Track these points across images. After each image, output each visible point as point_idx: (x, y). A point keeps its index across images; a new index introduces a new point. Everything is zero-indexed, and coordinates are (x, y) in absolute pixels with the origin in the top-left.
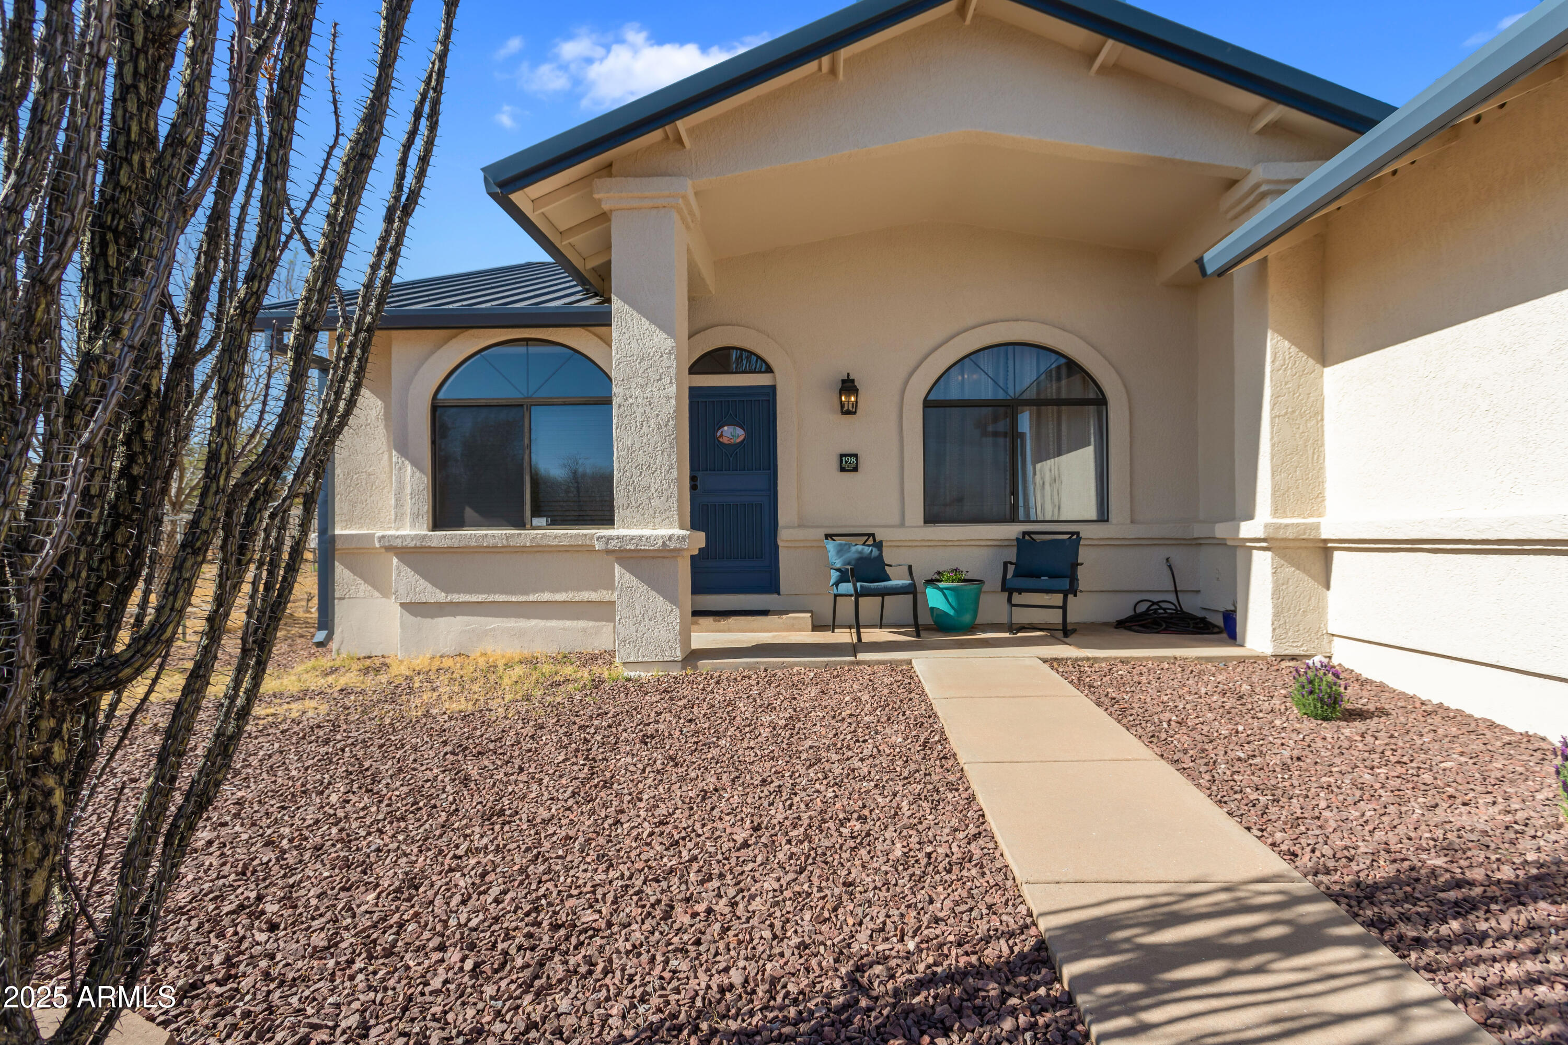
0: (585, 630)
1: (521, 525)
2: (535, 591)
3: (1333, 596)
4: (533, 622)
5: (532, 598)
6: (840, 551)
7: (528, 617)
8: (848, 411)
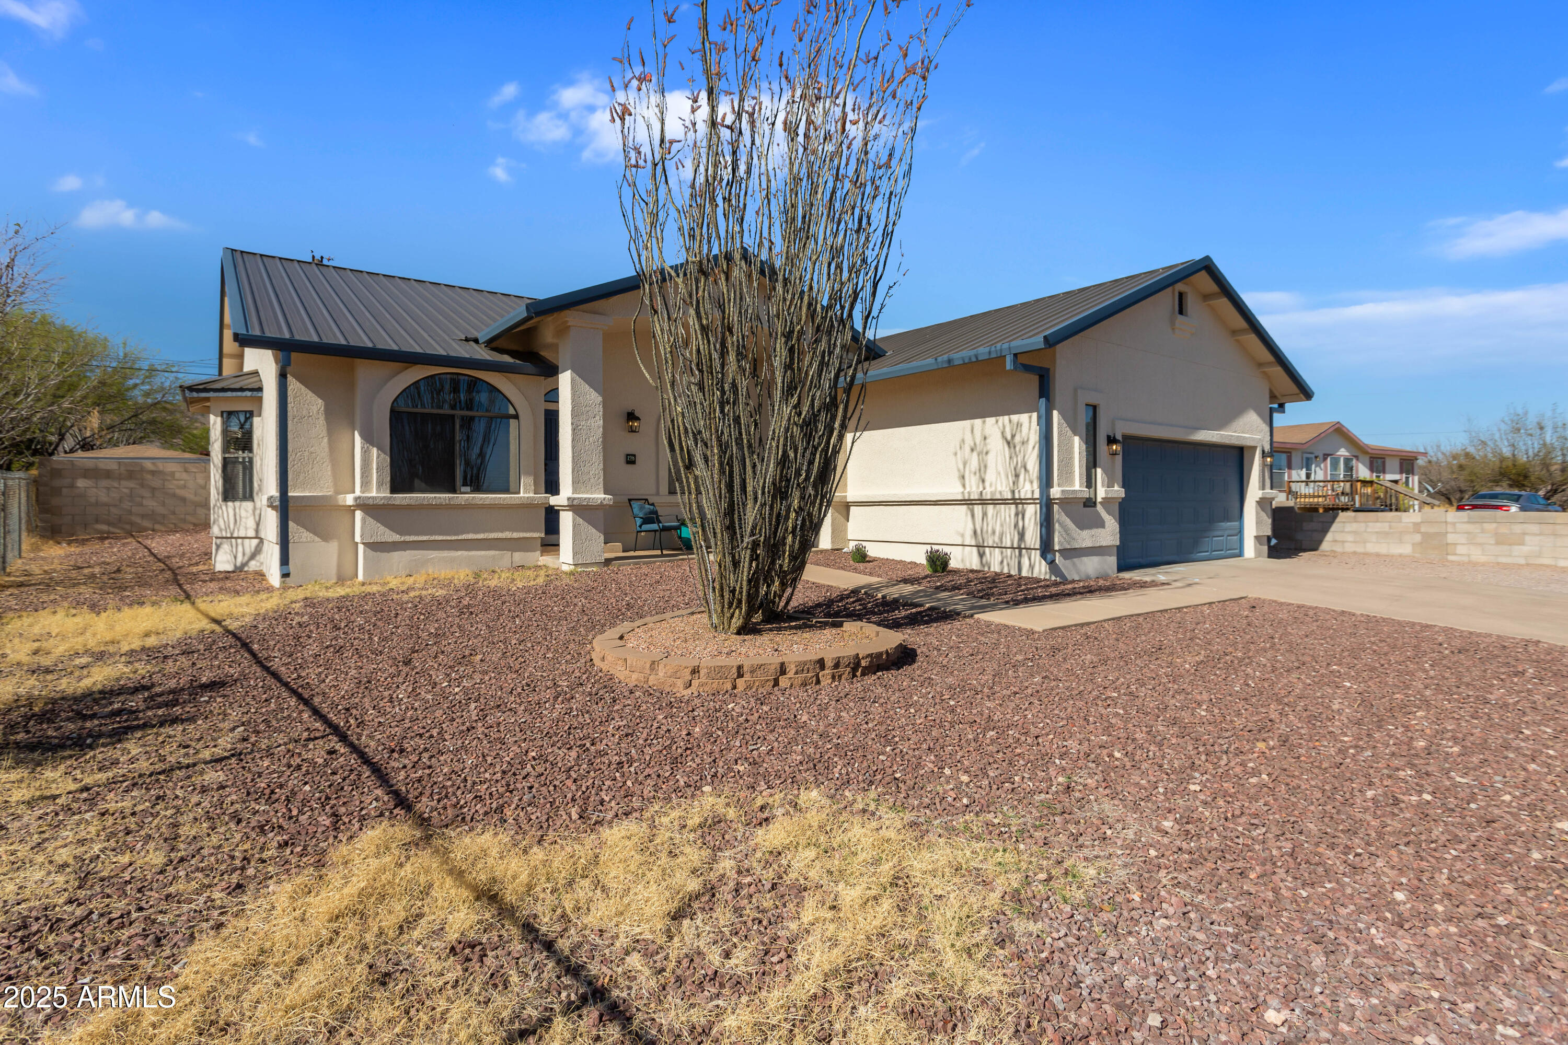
0: (494, 556)
1: (454, 491)
2: (463, 533)
3: (850, 525)
4: (460, 553)
5: (460, 537)
6: (641, 508)
7: (457, 549)
8: (632, 430)
